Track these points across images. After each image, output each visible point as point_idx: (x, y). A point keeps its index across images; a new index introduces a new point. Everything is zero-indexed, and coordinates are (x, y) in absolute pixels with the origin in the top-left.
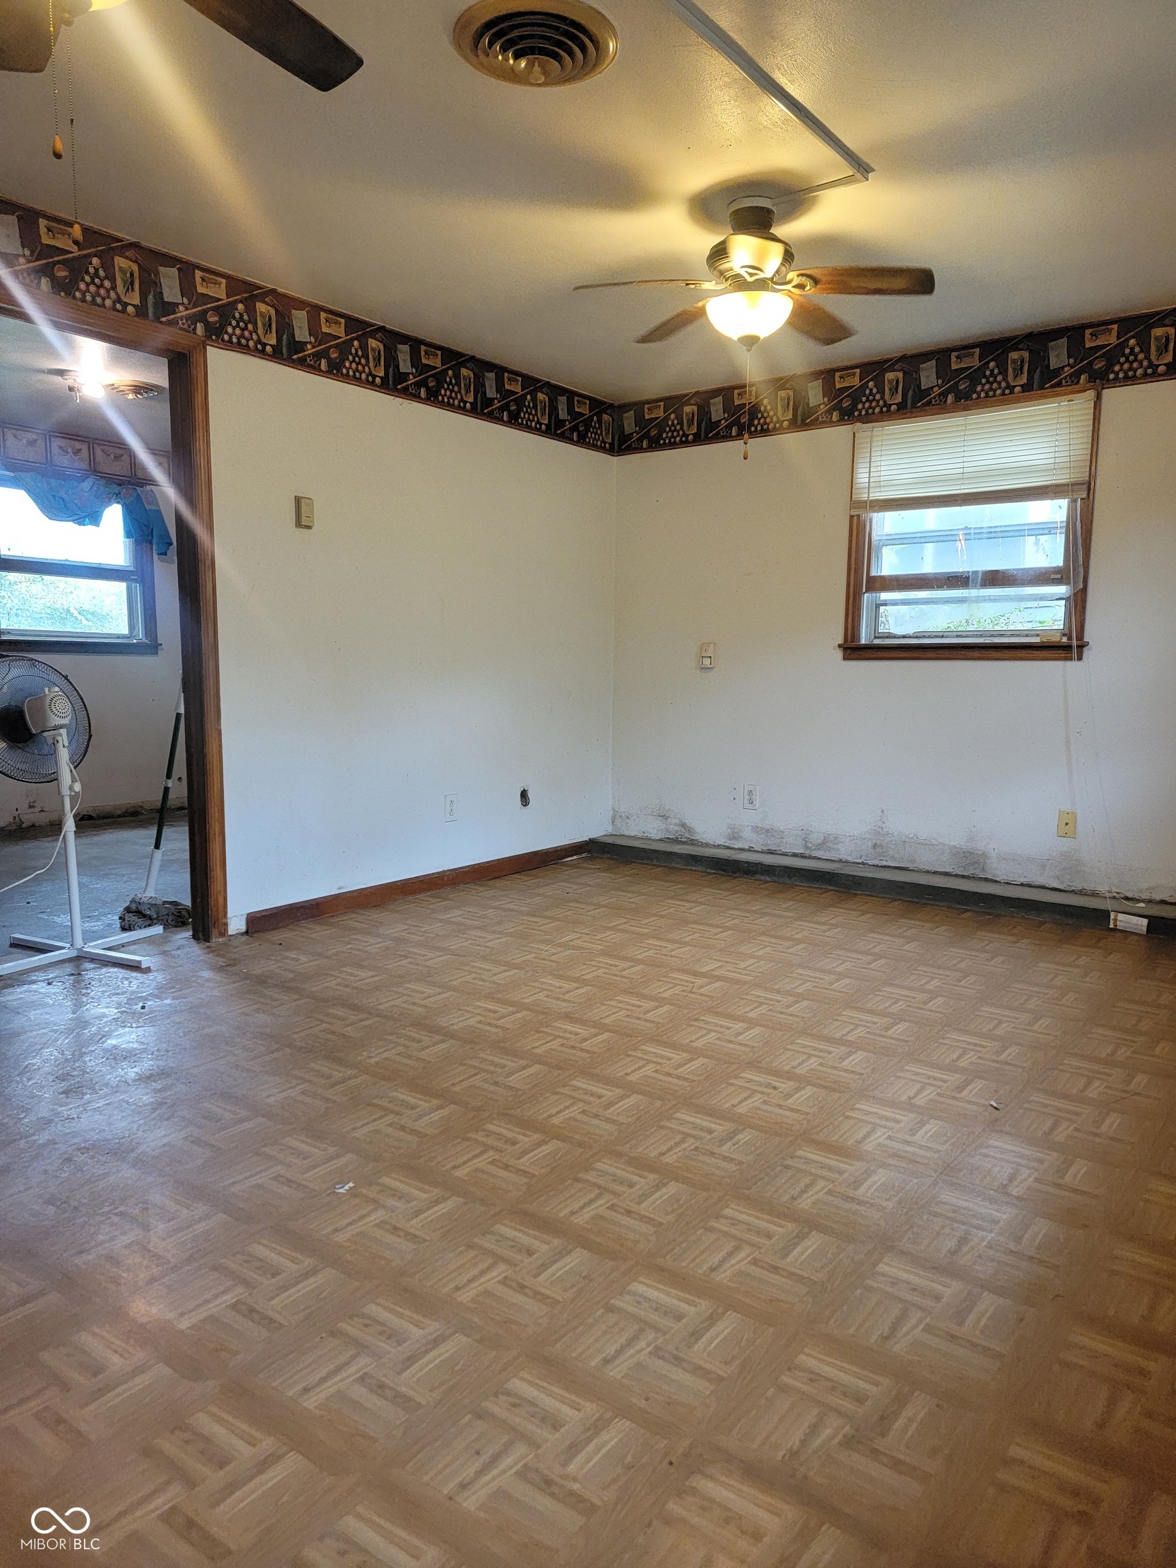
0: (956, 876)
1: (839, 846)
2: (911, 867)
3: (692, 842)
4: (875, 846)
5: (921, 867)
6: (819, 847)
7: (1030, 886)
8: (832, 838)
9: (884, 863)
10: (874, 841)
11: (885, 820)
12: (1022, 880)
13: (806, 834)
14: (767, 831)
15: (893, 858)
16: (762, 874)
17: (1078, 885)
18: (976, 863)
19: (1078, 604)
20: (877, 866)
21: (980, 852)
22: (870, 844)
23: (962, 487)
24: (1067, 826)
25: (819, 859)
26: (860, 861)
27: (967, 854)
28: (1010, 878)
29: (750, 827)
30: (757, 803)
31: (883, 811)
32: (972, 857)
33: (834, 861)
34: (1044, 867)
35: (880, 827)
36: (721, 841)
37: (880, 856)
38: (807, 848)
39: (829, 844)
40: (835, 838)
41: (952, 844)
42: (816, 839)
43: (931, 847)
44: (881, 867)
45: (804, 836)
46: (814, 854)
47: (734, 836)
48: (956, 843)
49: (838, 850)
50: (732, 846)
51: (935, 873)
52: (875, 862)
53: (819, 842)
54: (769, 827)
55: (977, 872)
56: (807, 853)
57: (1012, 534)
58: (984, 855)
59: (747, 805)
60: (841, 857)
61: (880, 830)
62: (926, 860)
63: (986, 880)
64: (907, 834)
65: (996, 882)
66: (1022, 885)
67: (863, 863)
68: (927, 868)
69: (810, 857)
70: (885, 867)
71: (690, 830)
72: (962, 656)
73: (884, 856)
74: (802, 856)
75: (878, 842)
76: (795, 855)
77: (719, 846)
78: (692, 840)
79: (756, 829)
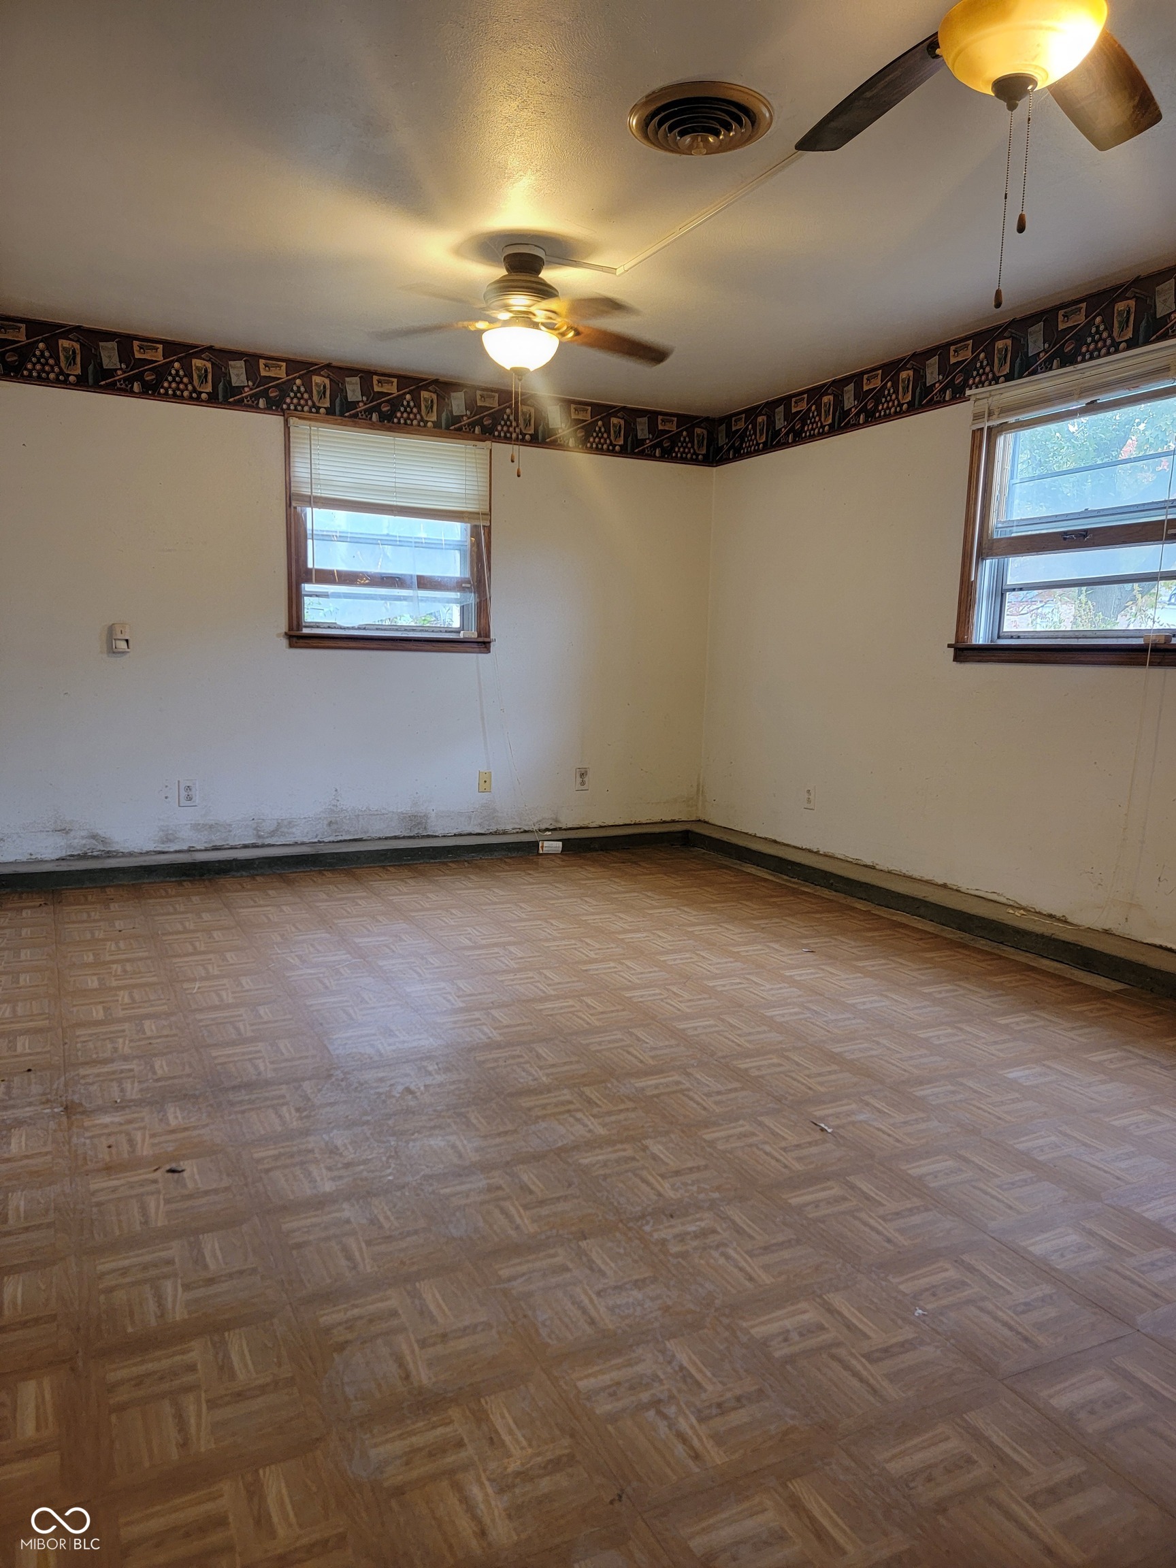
0: (404, 837)
1: (294, 830)
2: (364, 836)
3: (109, 855)
4: (330, 824)
5: (374, 836)
6: (273, 834)
7: (460, 835)
8: (286, 822)
9: (340, 838)
10: (330, 820)
11: (339, 799)
12: (456, 831)
13: (257, 823)
14: (211, 827)
15: (348, 832)
16: (237, 871)
17: (493, 828)
18: (419, 824)
19: (483, 609)
20: (333, 842)
21: (422, 815)
22: (326, 822)
23: (395, 499)
24: (485, 783)
25: (273, 845)
26: (316, 840)
27: (413, 817)
28: (446, 832)
29: (189, 826)
30: (197, 799)
31: (336, 790)
32: (417, 819)
33: (289, 845)
34: (470, 818)
35: (334, 805)
36: (151, 847)
37: (336, 831)
38: (260, 837)
39: (283, 829)
40: (290, 823)
41: (399, 811)
42: (268, 826)
43: (382, 817)
44: (337, 842)
45: (254, 826)
46: (267, 841)
47: (168, 839)
48: (402, 810)
49: (294, 834)
50: (166, 850)
51: (386, 838)
52: (331, 839)
53: (272, 829)
54: (213, 822)
55: (420, 831)
56: (260, 842)
57: (433, 546)
58: (426, 816)
59: (183, 802)
60: (296, 840)
61: (334, 808)
62: (379, 828)
63: (428, 836)
64: (360, 808)
65: (436, 836)
66: (455, 835)
67: (319, 842)
68: (378, 835)
69: (263, 846)
70: (341, 841)
71: (104, 841)
72: (401, 648)
73: (339, 832)
74: (255, 846)
75: (333, 820)
76: (245, 847)
77: (147, 853)
78: (108, 852)
79: (196, 827)
